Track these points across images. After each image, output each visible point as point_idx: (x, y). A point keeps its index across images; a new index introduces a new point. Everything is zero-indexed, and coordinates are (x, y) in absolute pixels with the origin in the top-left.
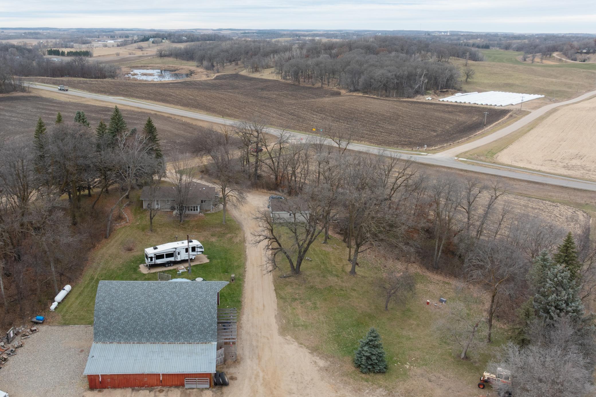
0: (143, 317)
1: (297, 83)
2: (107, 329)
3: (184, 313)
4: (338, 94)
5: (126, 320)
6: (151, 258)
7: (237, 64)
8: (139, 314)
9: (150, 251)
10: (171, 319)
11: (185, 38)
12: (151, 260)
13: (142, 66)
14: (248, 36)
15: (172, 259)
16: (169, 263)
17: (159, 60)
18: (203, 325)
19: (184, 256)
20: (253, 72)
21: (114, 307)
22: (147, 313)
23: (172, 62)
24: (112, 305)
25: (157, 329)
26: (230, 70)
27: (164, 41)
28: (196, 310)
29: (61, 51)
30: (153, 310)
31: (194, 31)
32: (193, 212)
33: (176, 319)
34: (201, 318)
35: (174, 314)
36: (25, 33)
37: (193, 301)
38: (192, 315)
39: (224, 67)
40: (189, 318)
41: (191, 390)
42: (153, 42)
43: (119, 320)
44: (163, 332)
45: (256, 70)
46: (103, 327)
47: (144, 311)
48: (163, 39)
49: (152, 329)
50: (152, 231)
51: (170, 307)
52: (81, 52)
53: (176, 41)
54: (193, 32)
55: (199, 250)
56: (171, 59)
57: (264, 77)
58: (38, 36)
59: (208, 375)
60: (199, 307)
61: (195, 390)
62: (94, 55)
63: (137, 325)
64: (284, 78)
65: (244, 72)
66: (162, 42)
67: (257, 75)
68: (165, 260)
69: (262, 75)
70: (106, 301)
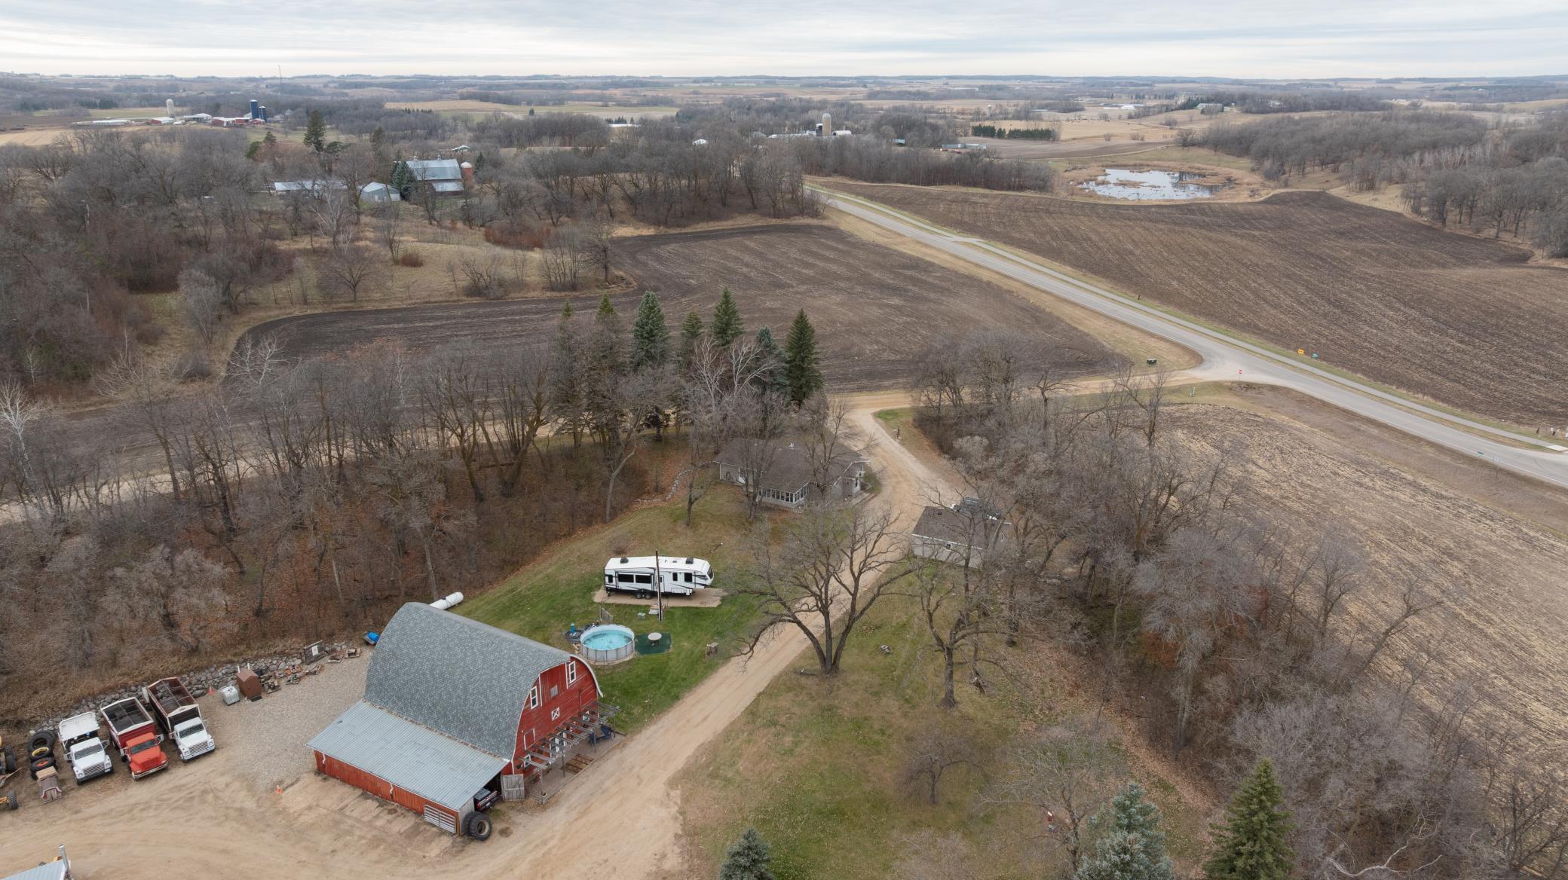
0: (427, 681)
1: (1438, 225)
2: (381, 684)
3: (479, 693)
4: (1522, 258)
5: (406, 678)
6: (611, 577)
7: (1335, 170)
8: (423, 674)
9: (614, 565)
10: (459, 697)
11: (1277, 103)
12: (611, 580)
13: (1135, 165)
14: (1455, 96)
15: (648, 587)
16: (643, 593)
17: (1177, 153)
18: (497, 723)
19: (668, 586)
20: (1361, 190)
21: (399, 653)
22: (433, 676)
23: (1202, 159)
24: (398, 647)
25: (439, 708)
26: (1314, 181)
27: (1227, 109)
28: (495, 694)
29: (997, 129)
30: (441, 674)
31: (1330, 83)
32: (783, 503)
33: (465, 700)
34: (499, 710)
35: (465, 689)
36: (982, 87)
37: (499, 676)
38: (488, 700)
39: (1304, 175)
40: (482, 703)
41: (428, 827)
42: (1203, 112)
43: (398, 674)
44: (446, 715)
45: (1370, 184)
46: (378, 679)
47: (432, 670)
48: (1228, 105)
49: (434, 705)
50: (688, 525)
51: (464, 677)
52: (1036, 130)
53: (1254, 109)
54: (1328, 86)
55: (699, 580)
56: (1203, 152)
57: (1376, 205)
58: (999, 94)
59: (454, 814)
60: (501, 690)
61: (434, 829)
62: (1063, 137)
63: (417, 691)
64: (1416, 210)
65: (1339, 191)
66: (1222, 111)
67: (1365, 199)
68: (635, 586)
69: (1376, 200)
70: (394, 639)
